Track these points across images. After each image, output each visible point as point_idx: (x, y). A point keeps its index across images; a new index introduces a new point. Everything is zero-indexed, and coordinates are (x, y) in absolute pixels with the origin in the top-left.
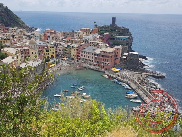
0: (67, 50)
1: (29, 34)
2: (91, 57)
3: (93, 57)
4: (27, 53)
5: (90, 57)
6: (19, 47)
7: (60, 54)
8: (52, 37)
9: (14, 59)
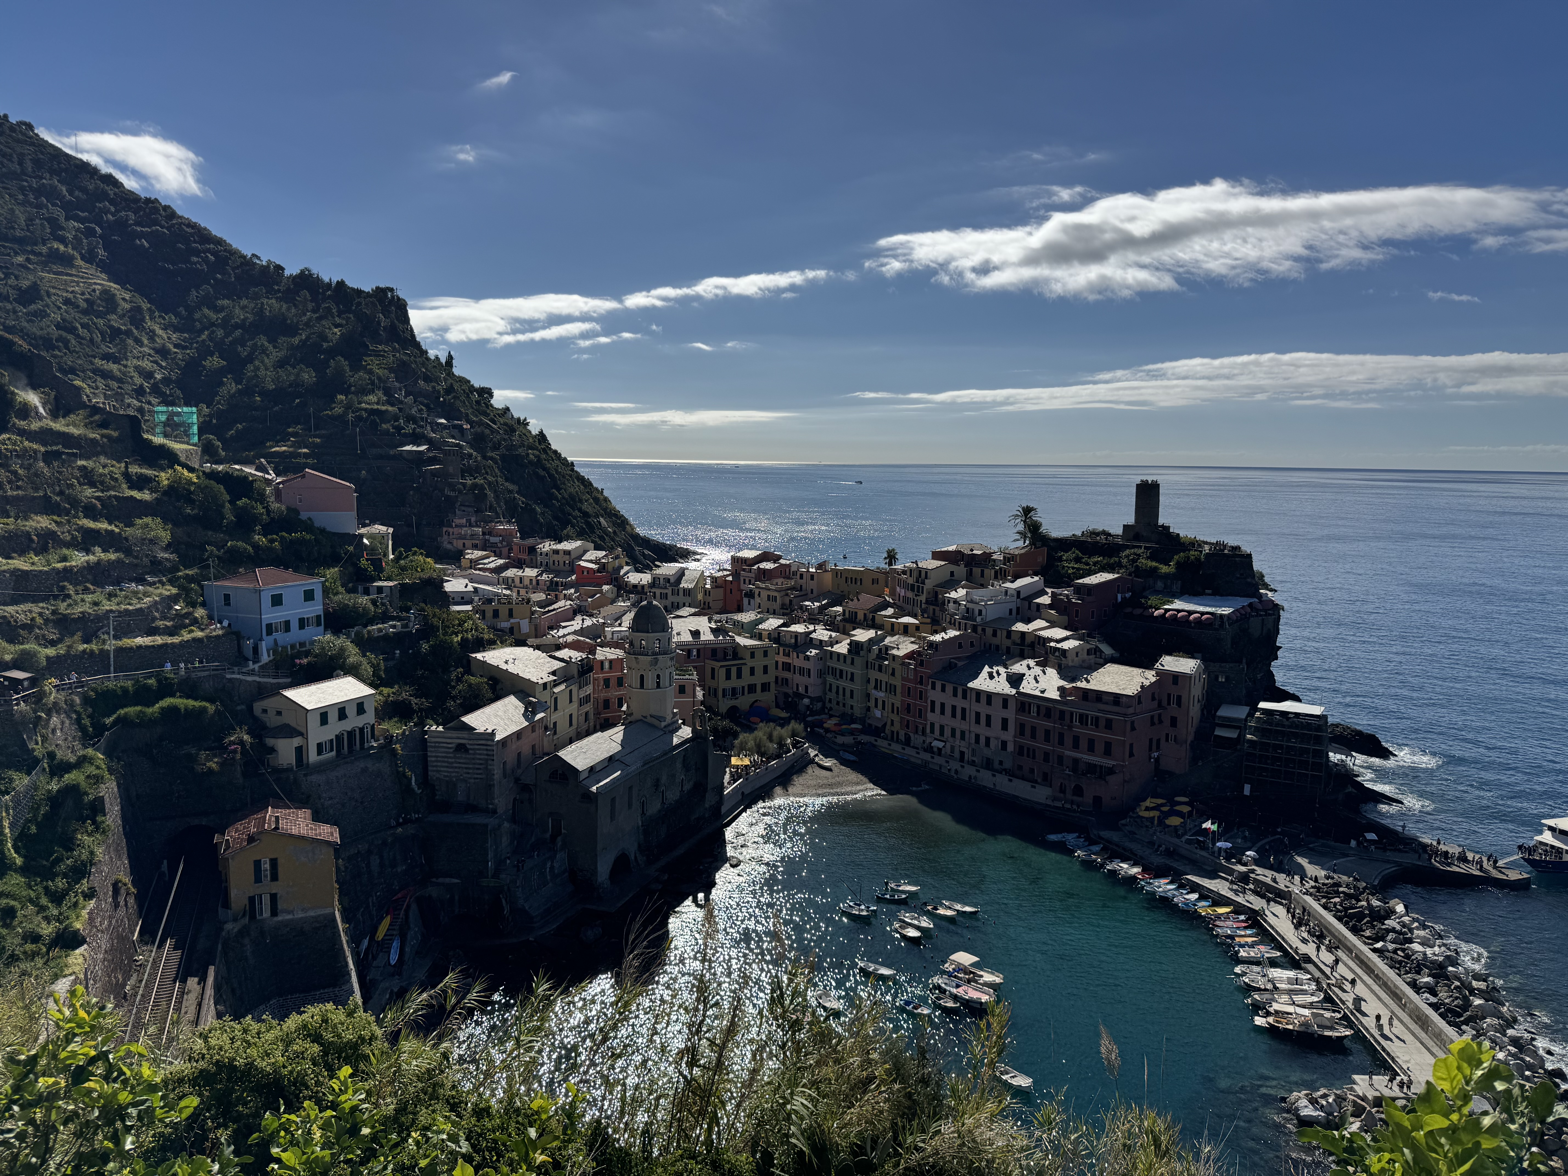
0: (850, 670)
1: (645, 578)
2: (997, 723)
3: (1005, 722)
4: (613, 682)
5: (988, 717)
6: (574, 646)
7: (802, 697)
8: (764, 594)
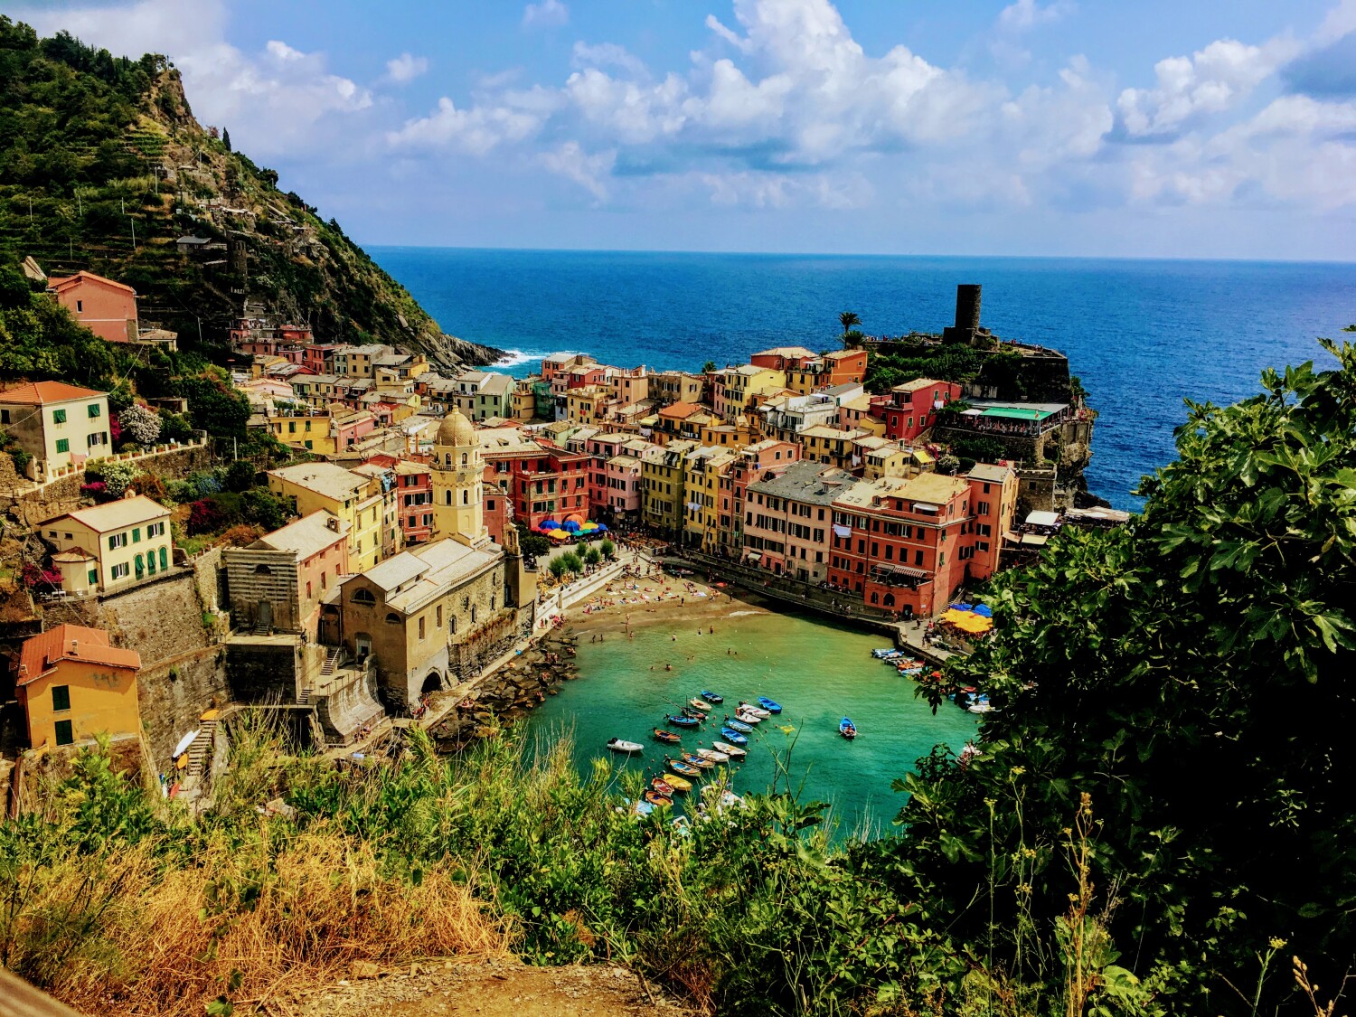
0: (665, 481)
1: (449, 384)
2: (812, 534)
3: (821, 532)
5: (804, 529)
6: (380, 459)
8: (577, 402)
9: (336, 530)
